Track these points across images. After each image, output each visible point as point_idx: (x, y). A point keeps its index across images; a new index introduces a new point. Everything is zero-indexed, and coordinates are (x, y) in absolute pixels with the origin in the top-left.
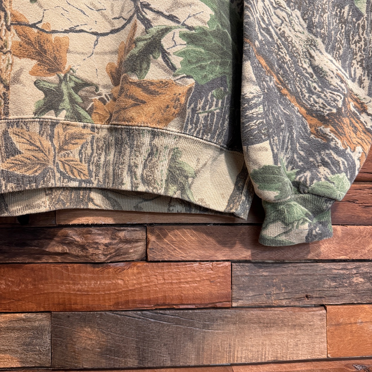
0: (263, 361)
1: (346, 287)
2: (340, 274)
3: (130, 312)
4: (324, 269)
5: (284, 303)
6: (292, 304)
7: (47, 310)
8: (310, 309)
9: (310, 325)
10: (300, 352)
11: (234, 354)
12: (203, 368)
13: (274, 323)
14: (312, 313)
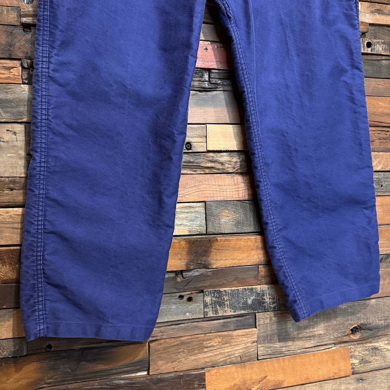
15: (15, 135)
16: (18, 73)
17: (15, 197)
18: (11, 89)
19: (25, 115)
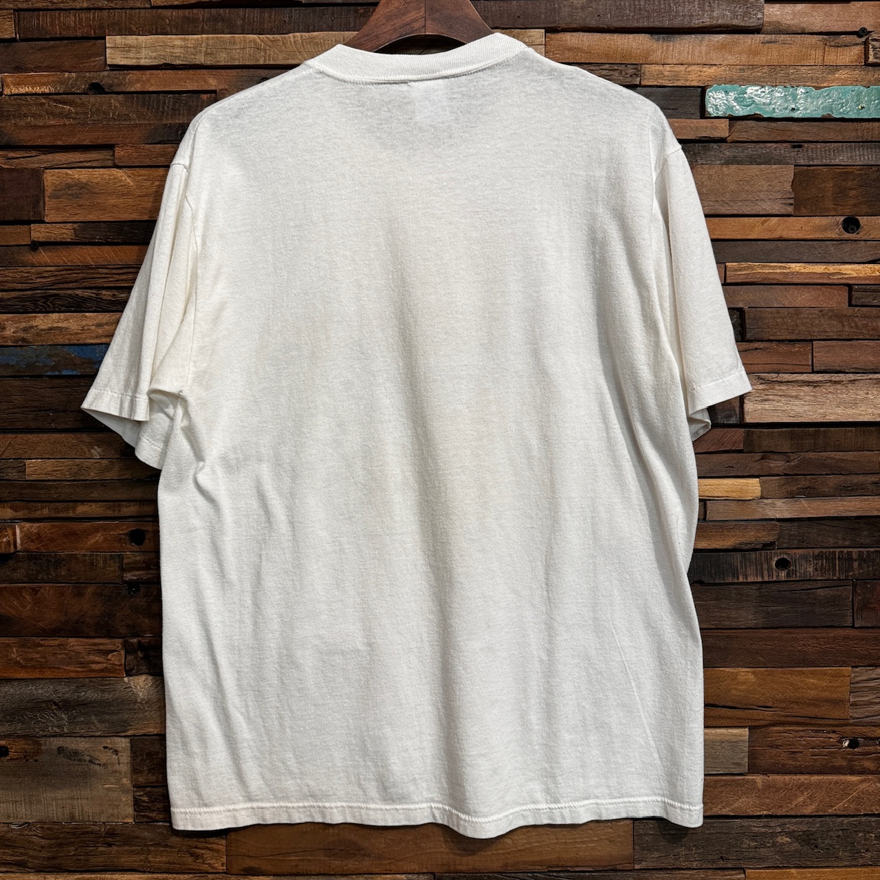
15: (117, 754)
16: (120, 660)
17: (114, 857)
18: (109, 685)
19: (131, 725)
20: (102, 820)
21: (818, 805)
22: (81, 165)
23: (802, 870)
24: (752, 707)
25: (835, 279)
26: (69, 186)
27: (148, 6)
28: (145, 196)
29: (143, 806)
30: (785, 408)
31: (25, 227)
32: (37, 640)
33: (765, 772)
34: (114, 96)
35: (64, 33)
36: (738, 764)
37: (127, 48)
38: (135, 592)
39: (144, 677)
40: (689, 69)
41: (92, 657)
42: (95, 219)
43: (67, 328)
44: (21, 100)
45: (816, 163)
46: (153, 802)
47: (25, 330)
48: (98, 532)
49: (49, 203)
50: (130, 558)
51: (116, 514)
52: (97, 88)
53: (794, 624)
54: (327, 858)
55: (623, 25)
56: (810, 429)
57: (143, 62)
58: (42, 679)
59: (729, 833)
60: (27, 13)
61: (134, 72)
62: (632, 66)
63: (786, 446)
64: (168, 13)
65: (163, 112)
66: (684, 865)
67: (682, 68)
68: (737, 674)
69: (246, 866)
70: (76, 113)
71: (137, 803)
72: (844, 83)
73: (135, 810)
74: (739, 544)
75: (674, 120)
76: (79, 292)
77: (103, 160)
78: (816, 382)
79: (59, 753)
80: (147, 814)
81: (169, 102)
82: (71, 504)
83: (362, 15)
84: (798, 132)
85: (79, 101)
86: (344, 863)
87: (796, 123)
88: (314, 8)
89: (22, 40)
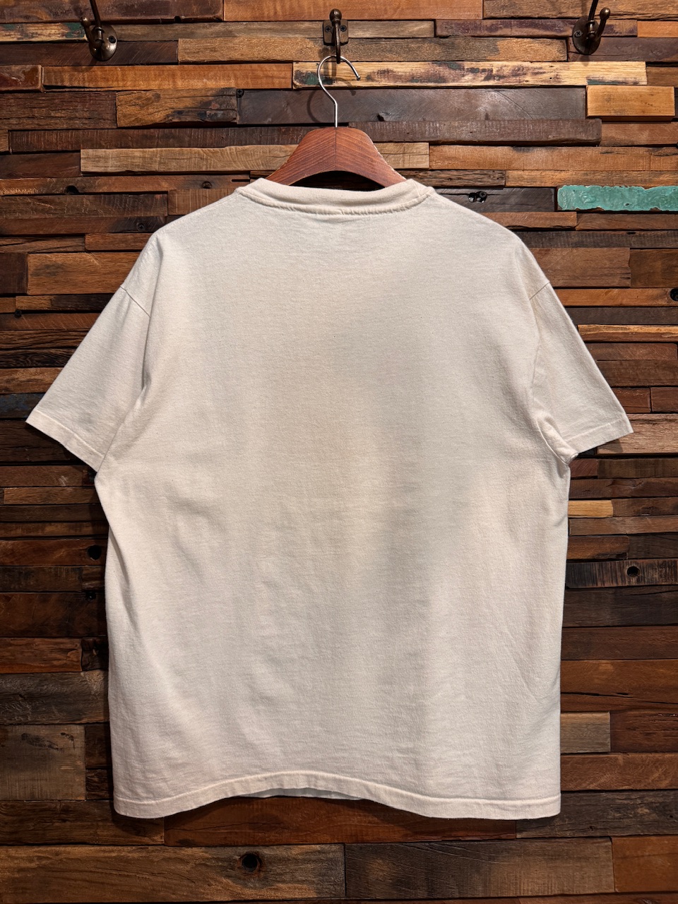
0: (550, 894)
1: (631, 818)
2: (624, 804)
3: (418, 844)
4: (607, 799)
5: (568, 834)
6: (576, 835)
7: (341, 842)
8: (595, 841)
9: (596, 858)
10: (586, 885)
11: (520, 886)
12: (490, 900)
13: (559, 855)
14: (597, 844)
15: (72, 740)
16: (77, 657)
17: (68, 831)
18: (67, 679)
19: (85, 714)
20: (58, 798)
21: (672, 780)
22: (57, 250)
23: (659, 838)
24: (612, 694)
25: (666, 338)
26: (48, 267)
27: (115, 127)
28: (108, 274)
29: (94, 786)
30: (630, 442)
31: (11, 299)
32: (8, 640)
33: (625, 751)
34: (86, 196)
35: (47, 147)
36: (603, 744)
37: (97, 159)
38: (92, 599)
39: (97, 672)
40: (543, 174)
41: (54, 655)
42: (68, 292)
43: (42, 380)
44: (11, 200)
45: (648, 246)
46: (102, 782)
47: (8, 381)
48: (62, 548)
49: (32, 280)
50: (88, 570)
51: (78, 533)
52: (72, 190)
53: (645, 622)
54: (251, 831)
55: (491, 140)
56: (651, 459)
57: (110, 170)
58: (12, 674)
59: (596, 805)
60: (19, 132)
61: (103, 177)
62: (498, 172)
63: (632, 472)
64: (131, 132)
65: (124, 209)
66: (559, 834)
67: (539, 173)
68: (599, 665)
69: (181, 839)
70: (56, 209)
71: (88, 783)
72: (666, 183)
73: (87, 790)
74: (598, 555)
75: (534, 213)
76: (53, 351)
77: (75, 246)
78: (655, 420)
79: (23, 739)
80: (97, 793)
81: (129, 202)
82: (40, 525)
83: (284, 133)
84: (631, 222)
85: (58, 201)
86: (266, 835)
87: (631, 215)
88: (244, 128)
89: (14, 153)
